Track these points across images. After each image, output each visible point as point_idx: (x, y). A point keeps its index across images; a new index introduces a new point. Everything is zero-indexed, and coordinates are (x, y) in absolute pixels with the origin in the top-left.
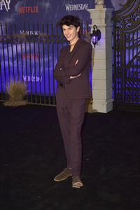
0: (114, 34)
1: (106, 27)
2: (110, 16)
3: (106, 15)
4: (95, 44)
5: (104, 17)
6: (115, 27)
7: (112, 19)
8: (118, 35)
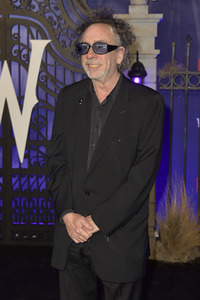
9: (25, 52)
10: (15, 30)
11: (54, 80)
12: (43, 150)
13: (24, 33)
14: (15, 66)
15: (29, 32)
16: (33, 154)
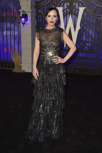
0: (37, 17)
1: (31, 12)
2: (34, 4)
3: (31, 4)
4: (23, 24)
5: (30, 5)
6: (38, 13)
7: (35, 7)
8: (40, 18)
9: (77, 11)
10: (74, 4)
11: (86, 21)
12: (81, 44)
13: (77, 5)
14: (73, 16)
15: (79, 4)
16: (78, 45)
